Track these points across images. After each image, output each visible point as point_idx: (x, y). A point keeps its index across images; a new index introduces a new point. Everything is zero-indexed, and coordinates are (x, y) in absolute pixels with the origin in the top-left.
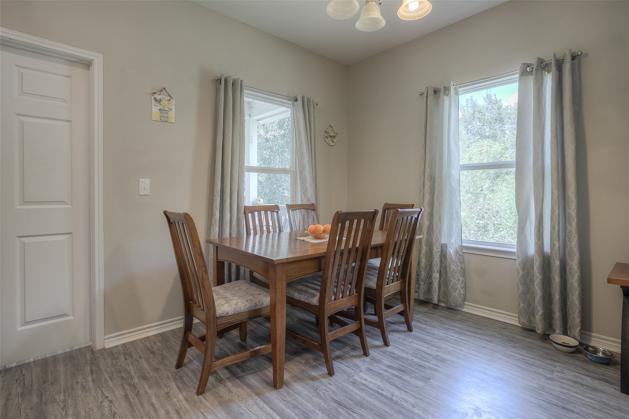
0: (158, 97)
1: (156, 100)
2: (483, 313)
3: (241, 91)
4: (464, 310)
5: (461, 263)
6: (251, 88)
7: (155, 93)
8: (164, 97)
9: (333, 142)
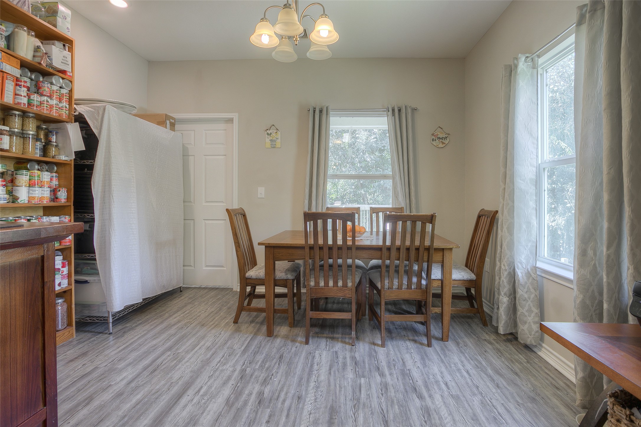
0: (269, 132)
1: (268, 134)
2: (557, 364)
3: (327, 114)
4: (540, 354)
5: (535, 290)
6: (334, 110)
7: (267, 130)
8: (273, 131)
9: (443, 143)
